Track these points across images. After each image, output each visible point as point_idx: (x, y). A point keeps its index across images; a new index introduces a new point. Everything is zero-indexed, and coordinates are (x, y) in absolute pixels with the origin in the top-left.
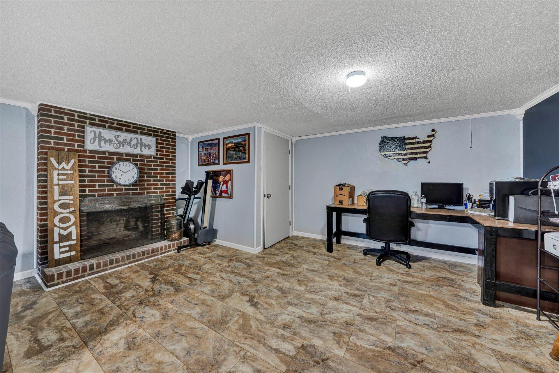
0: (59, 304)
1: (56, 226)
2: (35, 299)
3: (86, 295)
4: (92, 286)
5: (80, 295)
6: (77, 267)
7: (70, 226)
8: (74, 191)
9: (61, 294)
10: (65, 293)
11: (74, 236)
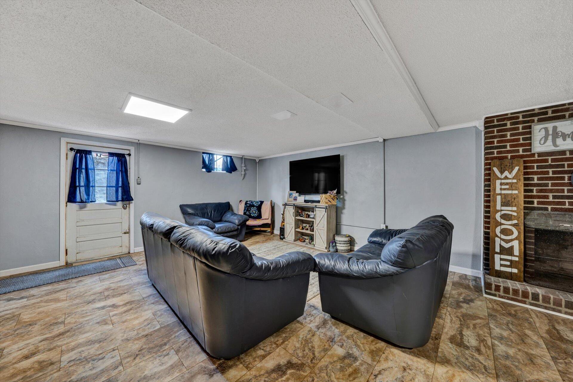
0: (490, 315)
1: (497, 236)
2: (473, 298)
3: (520, 325)
4: (531, 320)
5: (514, 320)
6: (516, 288)
7: (512, 240)
8: (518, 202)
9: (495, 306)
10: (499, 308)
11: (516, 252)
